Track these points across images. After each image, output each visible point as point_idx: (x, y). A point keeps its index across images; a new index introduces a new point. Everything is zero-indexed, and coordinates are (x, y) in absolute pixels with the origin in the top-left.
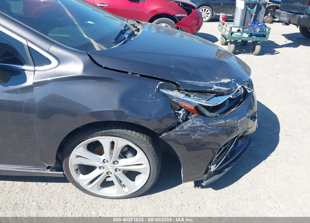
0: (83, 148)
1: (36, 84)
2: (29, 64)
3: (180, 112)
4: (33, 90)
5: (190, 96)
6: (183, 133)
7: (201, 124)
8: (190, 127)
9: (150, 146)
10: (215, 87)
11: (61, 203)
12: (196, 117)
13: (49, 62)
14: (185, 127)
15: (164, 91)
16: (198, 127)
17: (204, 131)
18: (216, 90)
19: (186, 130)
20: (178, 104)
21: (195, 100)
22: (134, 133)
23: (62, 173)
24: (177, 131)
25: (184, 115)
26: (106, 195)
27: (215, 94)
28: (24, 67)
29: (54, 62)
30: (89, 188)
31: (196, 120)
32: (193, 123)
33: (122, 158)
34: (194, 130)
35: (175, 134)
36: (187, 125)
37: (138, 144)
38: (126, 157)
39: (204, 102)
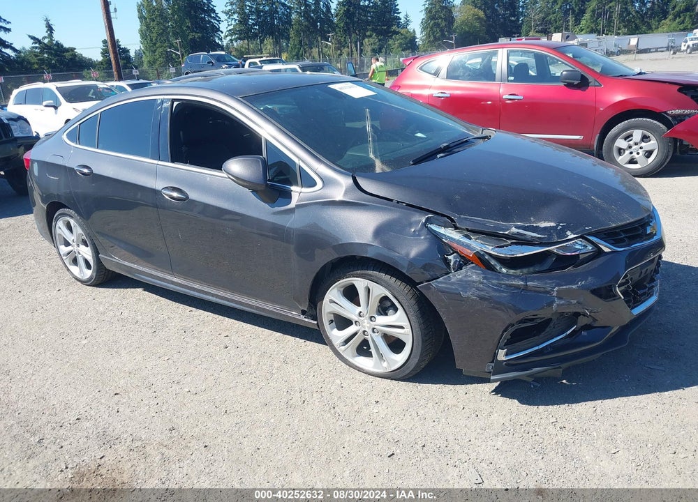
0: (338, 291)
1: (298, 206)
2: (296, 184)
3: (450, 257)
4: (294, 212)
5: (470, 239)
6: (449, 286)
7: (478, 279)
8: (461, 280)
9: (413, 302)
10: (514, 230)
11: (309, 363)
12: (473, 268)
13: (313, 184)
14: (453, 280)
15: (433, 227)
16: (474, 282)
17: (482, 290)
18: (513, 233)
19: (453, 284)
20: (450, 247)
21: (477, 245)
22: (394, 279)
23: (316, 322)
24: (441, 282)
25: (455, 263)
26: (361, 366)
27: (514, 241)
28: (293, 188)
29: (319, 183)
30: (341, 349)
31: (472, 273)
32: (466, 276)
33: (382, 315)
34: (466, 284)
35: (437, 286)
36: (456, 277)
37: (397, 296)
38: (387, 315)
39: (490, 249)
